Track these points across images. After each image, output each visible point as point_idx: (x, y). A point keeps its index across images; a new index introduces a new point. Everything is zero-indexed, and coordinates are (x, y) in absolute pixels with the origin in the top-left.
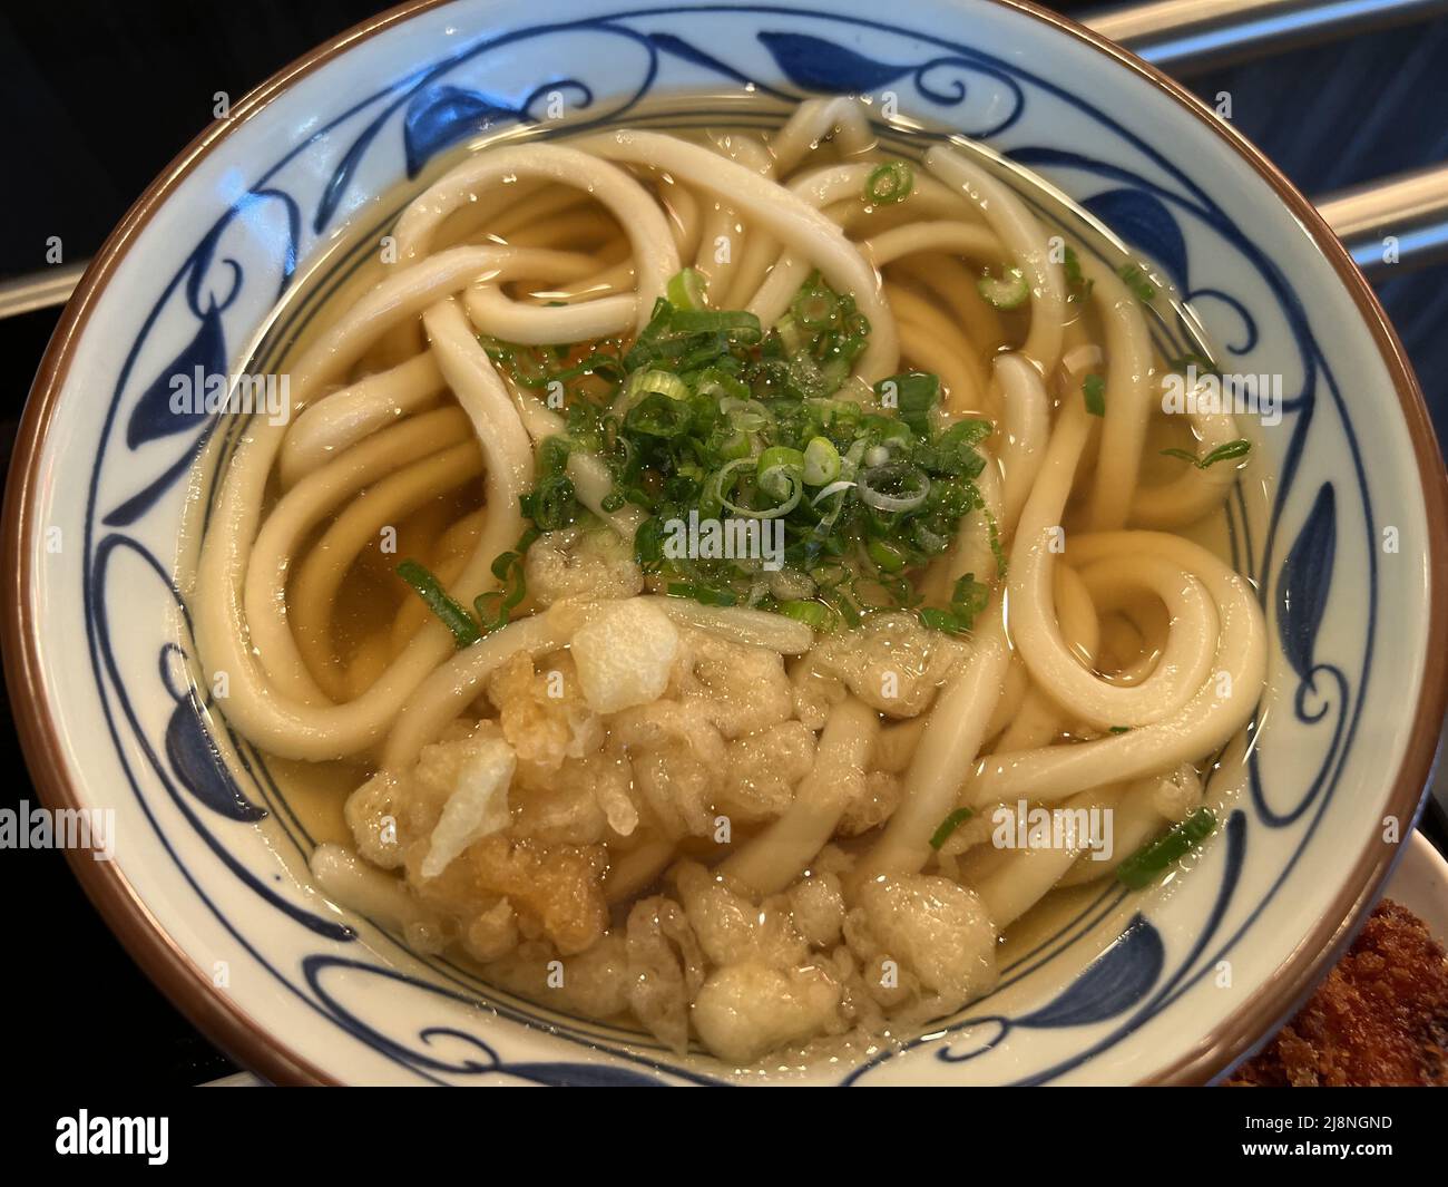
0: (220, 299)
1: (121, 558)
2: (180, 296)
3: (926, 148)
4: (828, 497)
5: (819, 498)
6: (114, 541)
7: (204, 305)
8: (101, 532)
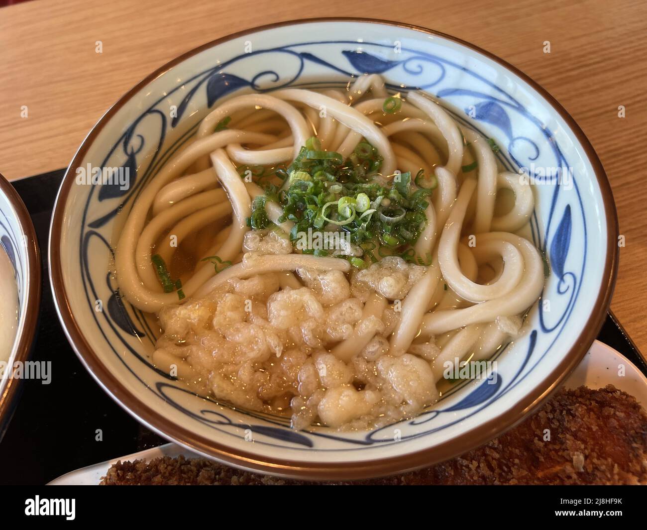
0: (135, 150)
1: (94, 240)
2: (121, 148)
3: (407, 93)
4: (365, 216)
5: (362, 216)
6: (91, 233)
7: (129, 151)
8: (87, 229)
